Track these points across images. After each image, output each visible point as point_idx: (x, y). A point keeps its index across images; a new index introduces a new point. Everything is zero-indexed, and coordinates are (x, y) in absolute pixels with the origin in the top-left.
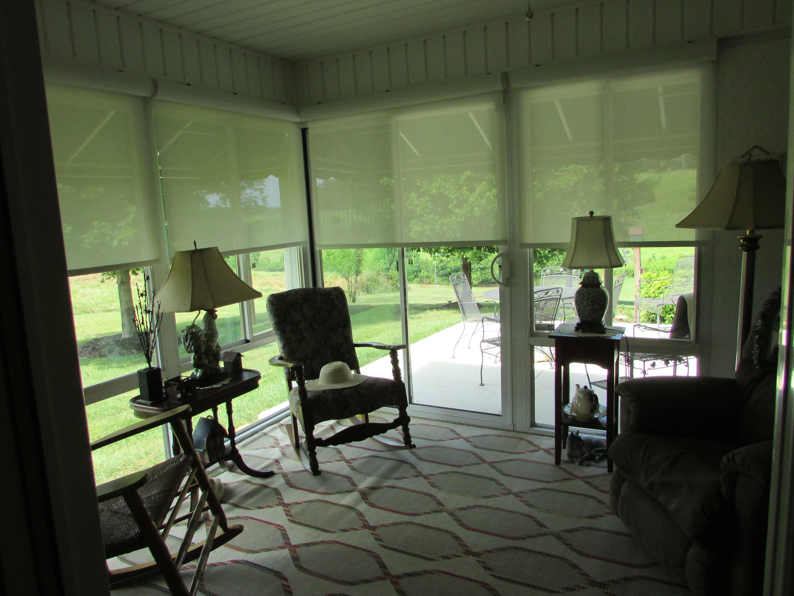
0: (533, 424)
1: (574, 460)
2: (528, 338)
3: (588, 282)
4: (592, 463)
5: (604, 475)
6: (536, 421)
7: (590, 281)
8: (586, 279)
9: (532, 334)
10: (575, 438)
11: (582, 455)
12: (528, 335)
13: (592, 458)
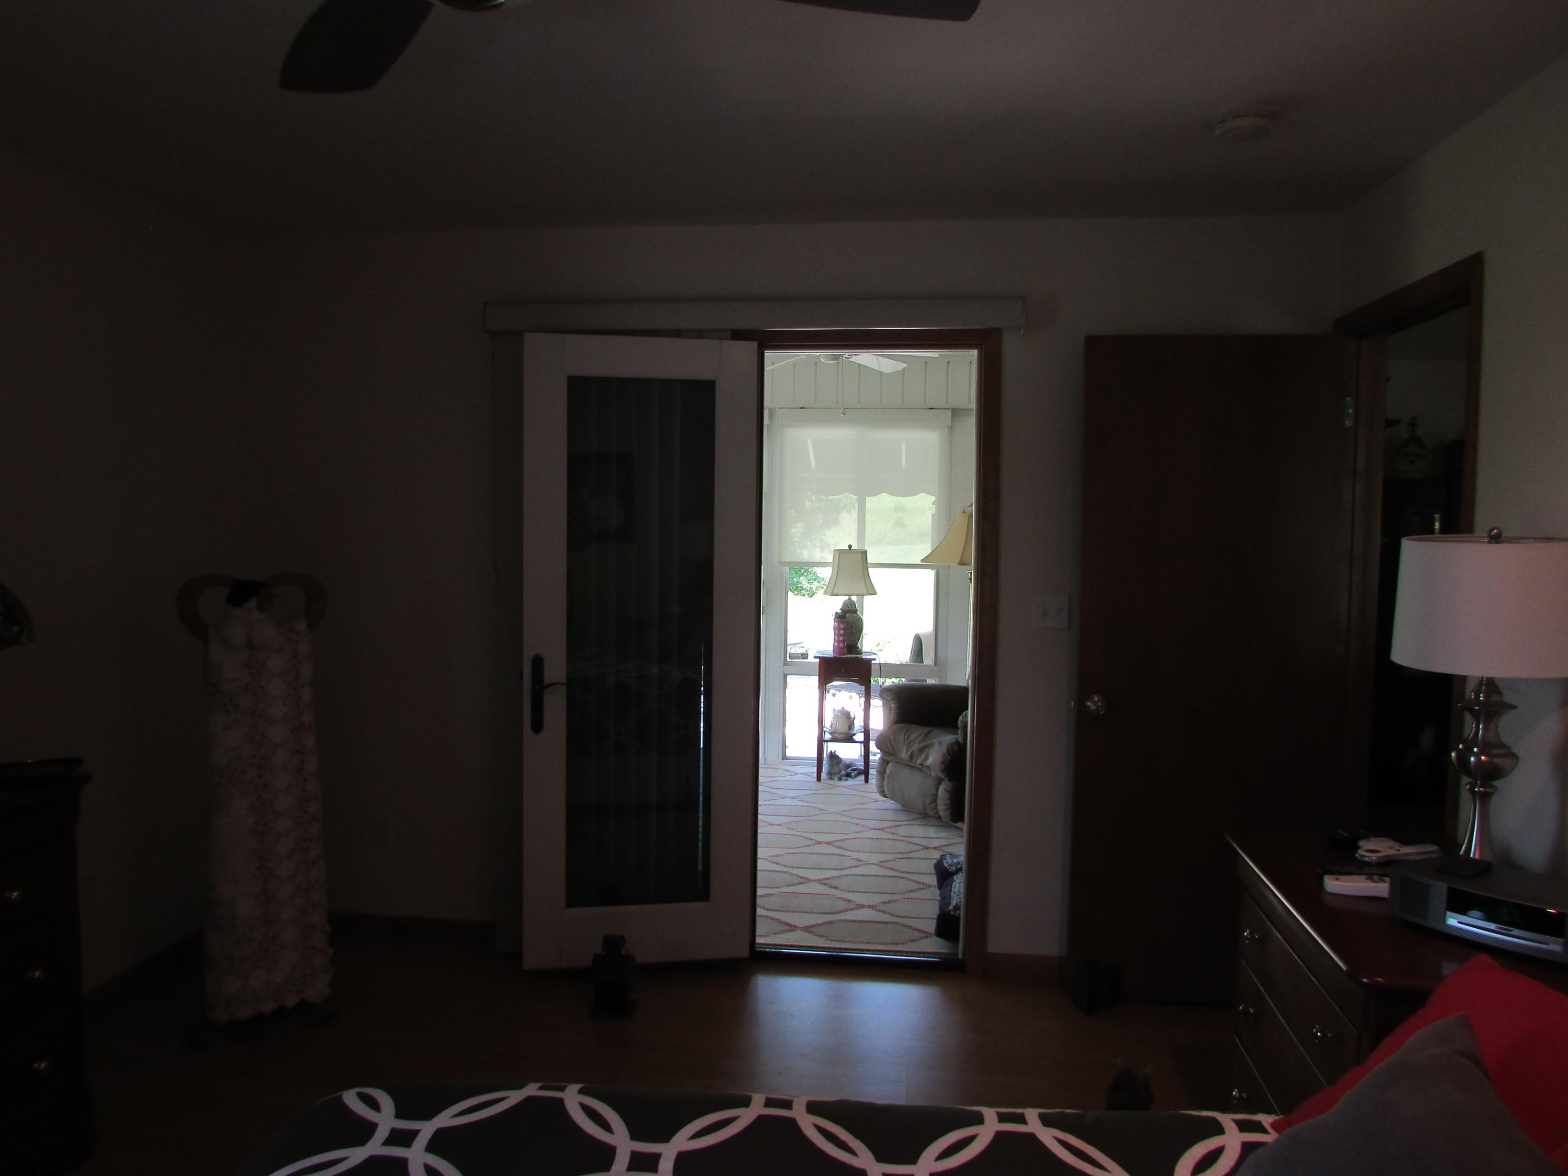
0: (784, 757)
1: (833, 777)
2: (783, 666)
3: (847, 608)
4: (849, 779)
5: (862, 784)
6: (788, 754)
7: (849, 607)
8: (845, 606)
9: (786, 663)
10: (833, 756)
11: (840, 772)
12: (782, 664)
13: (848, 775)
